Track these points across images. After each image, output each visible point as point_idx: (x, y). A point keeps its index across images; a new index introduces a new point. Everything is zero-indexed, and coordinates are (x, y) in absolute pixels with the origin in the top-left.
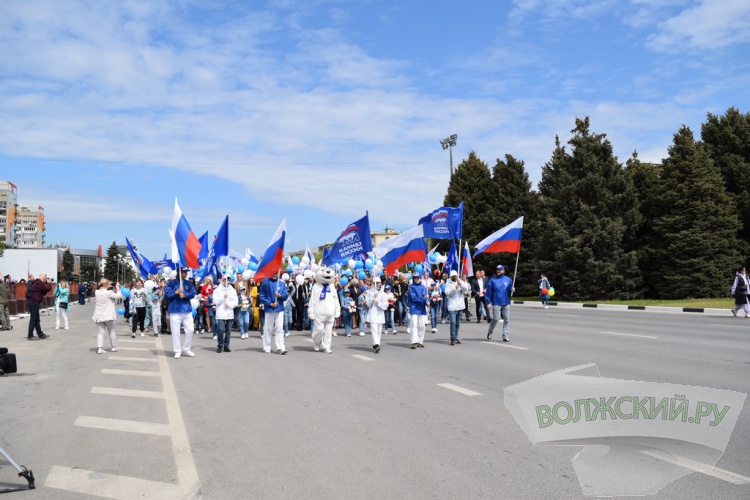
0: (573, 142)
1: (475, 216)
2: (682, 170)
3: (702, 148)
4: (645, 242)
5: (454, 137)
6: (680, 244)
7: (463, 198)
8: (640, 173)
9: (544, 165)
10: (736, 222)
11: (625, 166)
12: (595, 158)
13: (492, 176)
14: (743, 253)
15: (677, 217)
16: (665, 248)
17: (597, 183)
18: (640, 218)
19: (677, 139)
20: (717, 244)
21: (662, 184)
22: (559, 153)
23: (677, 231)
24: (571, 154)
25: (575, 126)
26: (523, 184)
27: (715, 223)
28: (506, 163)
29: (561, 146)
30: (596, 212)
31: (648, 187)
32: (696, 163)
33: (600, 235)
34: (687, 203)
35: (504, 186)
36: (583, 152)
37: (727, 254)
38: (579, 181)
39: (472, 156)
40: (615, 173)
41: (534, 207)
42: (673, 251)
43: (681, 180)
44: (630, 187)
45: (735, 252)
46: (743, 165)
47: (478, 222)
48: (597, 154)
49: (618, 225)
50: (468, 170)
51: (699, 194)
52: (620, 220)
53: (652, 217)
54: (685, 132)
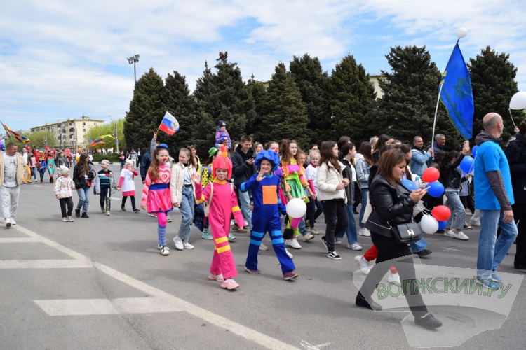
0: (217, 67)
2: (279, 88)
3: (290, 75)
4: (258, 129)
5: (137, 56)
6: (278, 131)
7: (146, 98)
8: (255, 87)
9: (198, 80)
10: (307, 119)
11: (247, 83)
12: (231, 78)
13: (165, 85)
14: (310, 136)
15: (276, 115)
16: (269, 132)
17: (232, 93)
18: (255, 115)
19: (277, 70)
20: (297, 131)
21: (268, 95)
22: (207, 72)
23: (276, 123)
24: (216, 74)
25: (219, 57)
26: (184, 90)
27: (296, 119)
28: (174, 76)
29: (208, 68)
30: (231, 110)
31: (260, 96)
32: (287, 84)
33: (233, 125)
34: (282, 107)
35: (173, 91)
36: (224, 73)
37: (302, 137)
38: (221, 91)
39: (151, 71)
40: (242, 87)
41: (192, 106)
42: (274, 135)
43: (279, 94)
44: (251, 96)
45: (306, 135)
46: (311, 87)
47: (156, 114)
48: (232, 75)
49: (243, 119)
50: (149, 80)
51: (288, 103)
52: (245, 116)
53: (262, 114)
54: (282, 66)
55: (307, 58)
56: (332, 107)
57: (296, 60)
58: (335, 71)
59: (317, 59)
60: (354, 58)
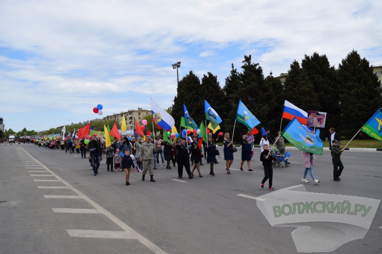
0: (243, 67)
1: (193, 103)
3: (303, 71)
5: (179, 63)
8: (274, 83)
9: (226, 78)
13: (201, 83)
17: (256, 87)
19: (292, 66)
22: (234, 72)
24: (242, 73)
26: (217, 86)
28: (208, 76)
29: (235, 69)
31: (278, 89)
32: (301, 78)
35: (208, 88)
39: (191, 73)
41: (222, 98)
46: (322, 79)
48: (256, 73)
49: (266, 108)
50: (189, 80)
52: (267, 105)
54: (296, 63)
55: (316, 55)
56: (340, 95)
57: (307, 58)
58: (342, 64)
59: (325, 56)
60: (358, 53)
